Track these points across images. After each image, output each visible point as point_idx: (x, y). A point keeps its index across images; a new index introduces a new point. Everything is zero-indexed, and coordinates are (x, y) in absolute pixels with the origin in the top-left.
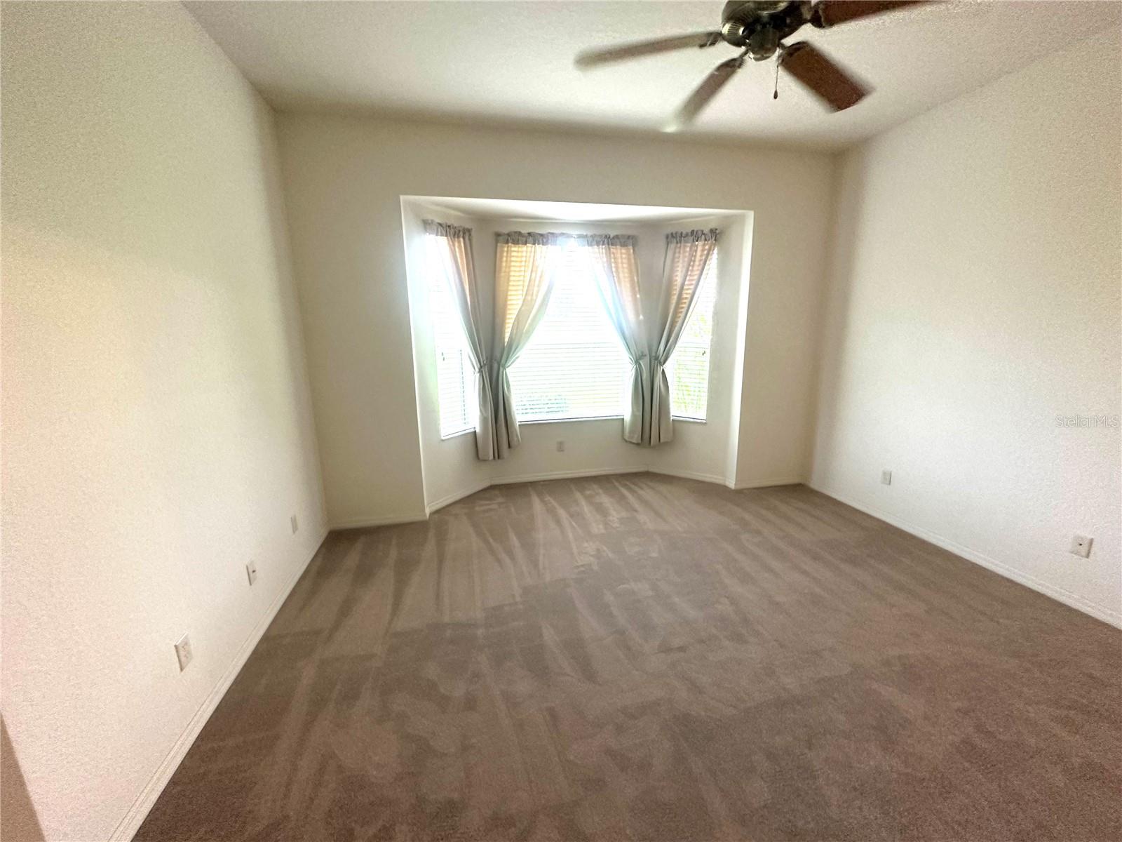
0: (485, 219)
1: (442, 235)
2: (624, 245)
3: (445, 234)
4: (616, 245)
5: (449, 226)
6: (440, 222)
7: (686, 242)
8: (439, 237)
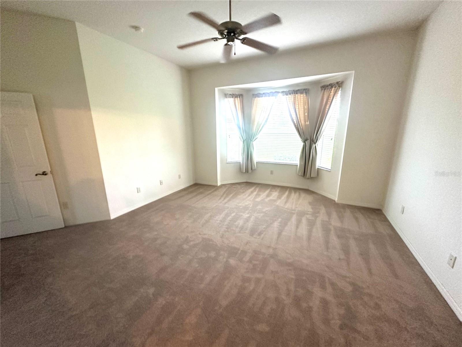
0: (248, 90)
1: (231, 98)
2: (302, 93)
3: (232, 97)
4: (298, 94)
5: (234, 95)
6: (230, 93)
7: (328, 89)
8: (230, 98)
